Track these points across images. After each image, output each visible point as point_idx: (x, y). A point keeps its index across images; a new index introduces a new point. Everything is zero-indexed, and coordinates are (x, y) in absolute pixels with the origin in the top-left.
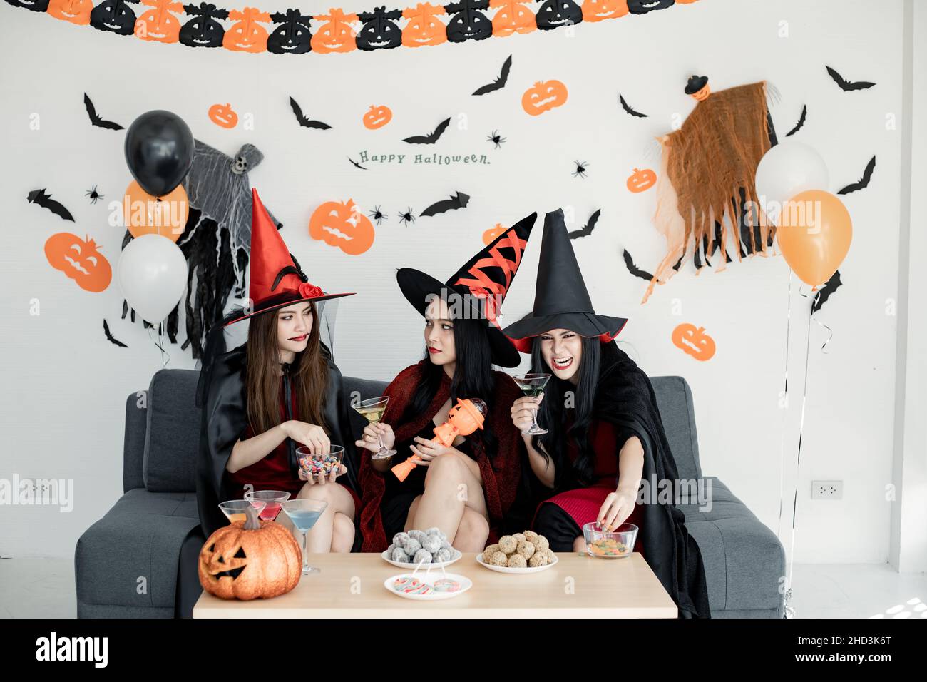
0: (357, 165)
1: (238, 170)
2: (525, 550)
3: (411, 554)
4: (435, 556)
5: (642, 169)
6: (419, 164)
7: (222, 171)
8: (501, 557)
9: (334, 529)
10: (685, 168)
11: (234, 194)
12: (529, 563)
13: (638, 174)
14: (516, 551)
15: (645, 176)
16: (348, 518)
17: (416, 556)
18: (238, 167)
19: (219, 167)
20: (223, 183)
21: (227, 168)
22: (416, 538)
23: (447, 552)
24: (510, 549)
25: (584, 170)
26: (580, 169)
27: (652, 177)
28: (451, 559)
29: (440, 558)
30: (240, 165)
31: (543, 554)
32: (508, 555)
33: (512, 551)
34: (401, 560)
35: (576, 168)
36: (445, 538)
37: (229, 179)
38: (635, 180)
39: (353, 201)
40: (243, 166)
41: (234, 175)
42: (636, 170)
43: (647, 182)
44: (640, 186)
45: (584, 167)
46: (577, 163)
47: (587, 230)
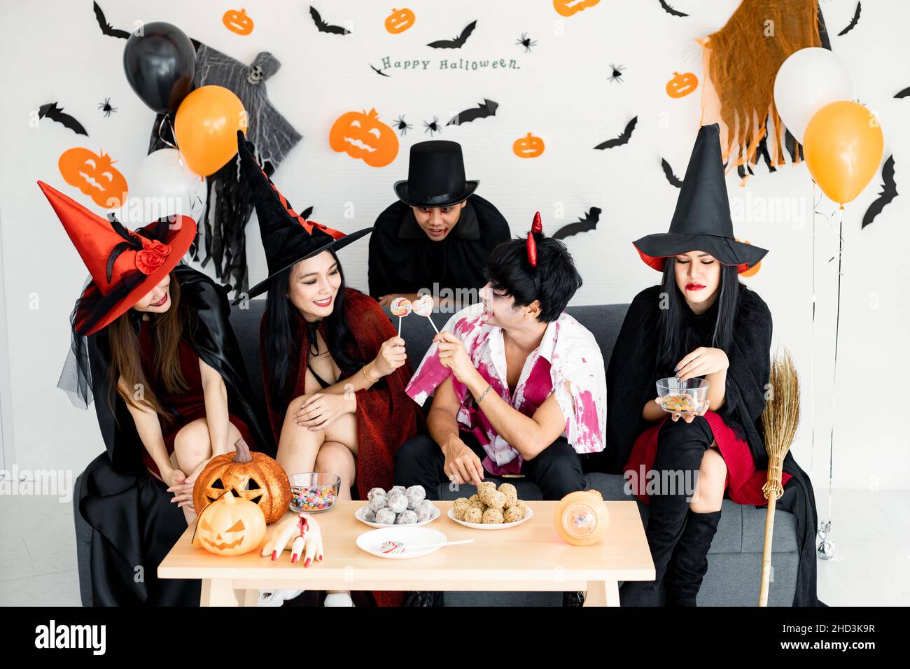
0: (379, 72)
1: (254, 80)
5: (682, 72)
6: (444, 70)
7: (238, 80)
10: (728, 72)
13: (678, 78)
15: (686, 80)
18: (254, 77)
19: (234, 76)
21: (243, 77)
25: (620, 74)
26: (616, 74)
27: (693, 81)
30: (256, 75)
37: (245, 89)
38: (675, 85)
39: (377, 110)
40: (259, 75)
41: (250, 84)
42: (676, 74)
43: (688, 87)
44: (680, 91)
45: (620, 72)
46: (613, 67)
47: (624, 139)
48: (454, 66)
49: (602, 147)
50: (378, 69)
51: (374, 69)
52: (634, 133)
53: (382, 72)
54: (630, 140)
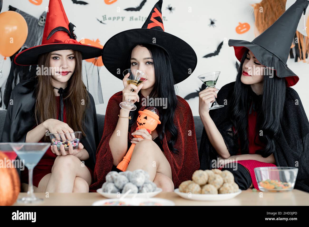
0: (101, 22)
1: (41, 23)
2: (216, 181)
3: (120, 187)
4: (140, 189)
5: (243, 22)
6: (132, 21)
7: (34, 25)
8: (197, 187)
9: (74, 186)
10: (265, 20)
11: (39, 35)
12: (219, 192)
13: (241, 25)
14: (207, 183)
15: (244, 26)
16: (85, 181)
17: (124, 188)
18: (41, 22)
19: (32, 23)
20: (34, 31)
21: (36, 23)
22: (125, 176)
23: (150, 186)
24: (202, 181)
25: (214, 23)
26: (212, 23)
27: (248, 27)
28: (153, 191)
29: (144, 189)
30: (42, 21)
31: (230, 185)
32: (202, 186)
33: (205, 182)
34: (113, 192)
35: (210, 22)
36: (148, 176)
37: (37, 28)
38: (240, 28)
39: (100, 40)
40: (44, 21)
41: (40, 26)
42: (240, 23)
43: (245, 29)
44: (242, 31)
45: (214, 22)
46: (211, 20)
47: (216, 53)
48: (136, 19)
49: (206, 56)
50: (100, 20)
51: (98, 20)
52: (221, 50)
53: (103, 22)
54: (220, 54)
